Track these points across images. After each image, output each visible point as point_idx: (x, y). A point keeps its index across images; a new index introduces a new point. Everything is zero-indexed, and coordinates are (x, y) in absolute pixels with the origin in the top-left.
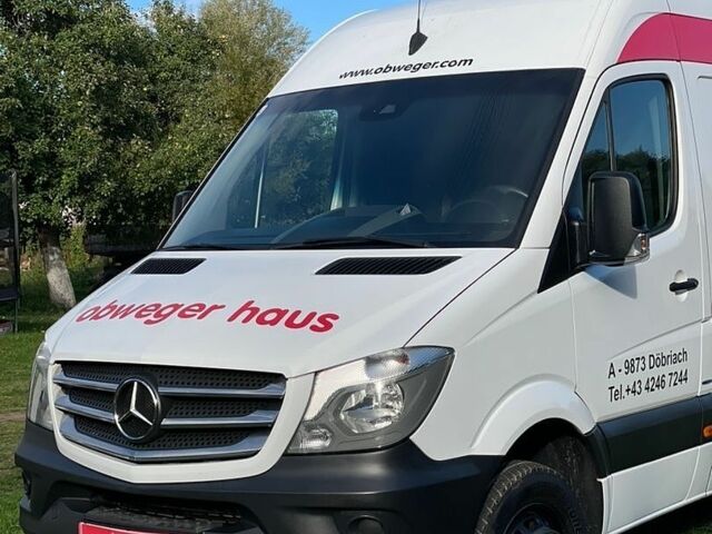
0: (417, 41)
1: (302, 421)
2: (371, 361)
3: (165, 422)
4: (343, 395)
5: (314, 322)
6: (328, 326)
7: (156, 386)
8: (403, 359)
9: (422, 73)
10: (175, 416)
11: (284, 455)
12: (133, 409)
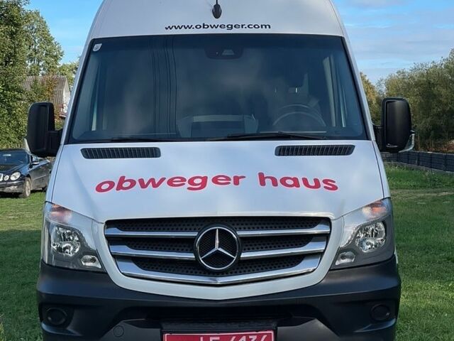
1: (340, 248)
3: (244, 255)
5: (322, 184)
9: (234, 31)
11: (330, 270)
12: (217, 248)
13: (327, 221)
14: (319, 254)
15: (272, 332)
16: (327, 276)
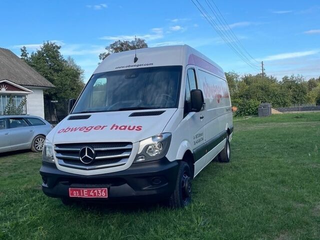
0: (136, 60)
1: (137, 154)
2: (153, 137)
3: (96, 158)
4: (147, 146)
5: (136, 128)
6: (140, 129)
7: (93, 148)
8: (161, 136)
9: (139, 67)
10: (99, 156)
11: (133, 163)
12: (86, 155)
13: (131, 143)
14: (128, 157)
15: (107, 189)
16: (131, 166)
